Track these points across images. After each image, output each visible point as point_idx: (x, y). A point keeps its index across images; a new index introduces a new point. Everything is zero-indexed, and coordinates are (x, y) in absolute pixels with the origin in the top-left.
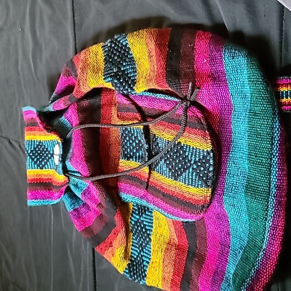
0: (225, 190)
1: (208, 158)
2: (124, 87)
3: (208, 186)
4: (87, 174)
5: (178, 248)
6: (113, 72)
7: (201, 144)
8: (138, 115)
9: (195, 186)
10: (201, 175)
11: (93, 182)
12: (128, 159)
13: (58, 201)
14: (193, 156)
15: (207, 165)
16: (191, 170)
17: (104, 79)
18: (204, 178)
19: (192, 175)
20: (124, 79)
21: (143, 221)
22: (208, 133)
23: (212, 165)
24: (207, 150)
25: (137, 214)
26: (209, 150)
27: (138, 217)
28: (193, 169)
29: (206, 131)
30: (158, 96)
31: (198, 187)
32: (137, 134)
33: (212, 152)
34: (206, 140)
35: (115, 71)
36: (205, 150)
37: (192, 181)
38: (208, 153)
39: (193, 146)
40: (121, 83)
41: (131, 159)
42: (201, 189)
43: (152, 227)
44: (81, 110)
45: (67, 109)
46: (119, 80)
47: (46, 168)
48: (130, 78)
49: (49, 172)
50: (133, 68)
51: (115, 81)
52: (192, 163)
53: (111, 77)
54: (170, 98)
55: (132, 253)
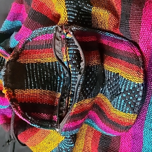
0: (147, 117)
1: (138, 90)
3: (135, 113)
7: (134, 77)
9: (122, 111)
10: (129, 103)
14: (124, 86)
15: (136, 95)
16: (120, 97)
18: (132, 106)
19: (121, 101)
22: (142, 69)
23: (140, 96)
24: (138, 84)
26: (140, 83)
28: (122, 97)
29: (141, 68)
31: (125, 112)
33: (143, 86)
34: (139, 75)
36: (136, 83)
37: (120, 106)
38: (139, 86)
39: (125, 77)
42: (128, 114)
52: (122, 91)
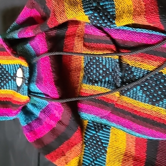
2: (103, 20)
4: (57, 96)
5: (135, 159)
6: (93, 6)
8: (113, 47)
11: (62, 104)
12: (93, 84)
13: (14, 117)
17: (84, 12)
20: (104, 14)
21: (99, 136)
25: (93, 130)
27: (94, 132)
30: (139, 30)
32: (106, 63)
35: (94, 5)
40: (101, 17)
41: (96, 84)
43: (108, 141)
44: (50, 39)
45: (34, 37)
46: (99, 13)
47: (4, 89)
48: (109, 12)
49: (7, 92)
50: (111, 4)
51: (96, 15)
53: (91, 10)
54: (154, 33)
55: (83, 161)
